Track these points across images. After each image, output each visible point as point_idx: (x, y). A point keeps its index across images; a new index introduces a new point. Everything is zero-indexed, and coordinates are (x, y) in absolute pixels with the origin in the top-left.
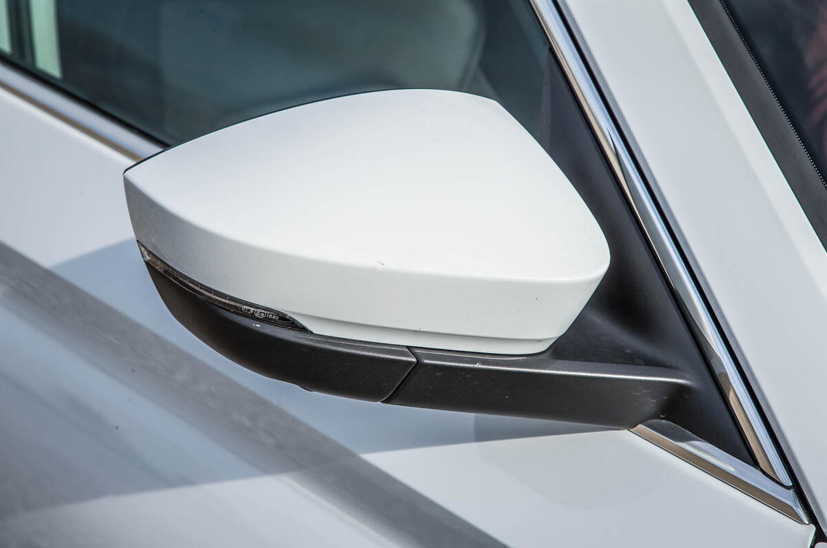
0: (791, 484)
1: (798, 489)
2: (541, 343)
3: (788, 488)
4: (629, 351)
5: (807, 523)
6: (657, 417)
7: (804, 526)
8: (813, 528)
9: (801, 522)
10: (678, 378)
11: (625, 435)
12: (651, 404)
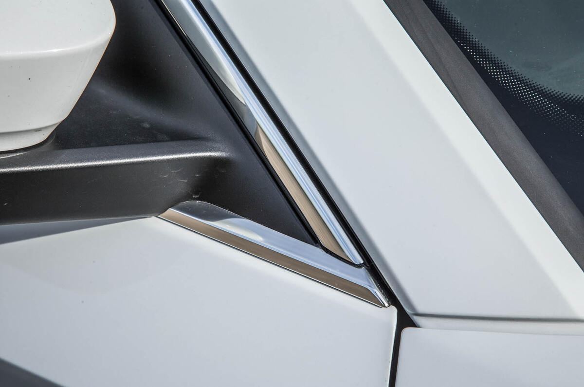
0: (362, 262)
1: (371, 266)
2: (41, 133)
3: (359, 266)
4: (147, 126)
5: (386, 305)
6: (189, 197)
7: (383, 309)
8: (394, 310)
9: (379, 304)
10: (211, 151)
11: (152, 223)
12: (181, 185)
